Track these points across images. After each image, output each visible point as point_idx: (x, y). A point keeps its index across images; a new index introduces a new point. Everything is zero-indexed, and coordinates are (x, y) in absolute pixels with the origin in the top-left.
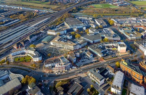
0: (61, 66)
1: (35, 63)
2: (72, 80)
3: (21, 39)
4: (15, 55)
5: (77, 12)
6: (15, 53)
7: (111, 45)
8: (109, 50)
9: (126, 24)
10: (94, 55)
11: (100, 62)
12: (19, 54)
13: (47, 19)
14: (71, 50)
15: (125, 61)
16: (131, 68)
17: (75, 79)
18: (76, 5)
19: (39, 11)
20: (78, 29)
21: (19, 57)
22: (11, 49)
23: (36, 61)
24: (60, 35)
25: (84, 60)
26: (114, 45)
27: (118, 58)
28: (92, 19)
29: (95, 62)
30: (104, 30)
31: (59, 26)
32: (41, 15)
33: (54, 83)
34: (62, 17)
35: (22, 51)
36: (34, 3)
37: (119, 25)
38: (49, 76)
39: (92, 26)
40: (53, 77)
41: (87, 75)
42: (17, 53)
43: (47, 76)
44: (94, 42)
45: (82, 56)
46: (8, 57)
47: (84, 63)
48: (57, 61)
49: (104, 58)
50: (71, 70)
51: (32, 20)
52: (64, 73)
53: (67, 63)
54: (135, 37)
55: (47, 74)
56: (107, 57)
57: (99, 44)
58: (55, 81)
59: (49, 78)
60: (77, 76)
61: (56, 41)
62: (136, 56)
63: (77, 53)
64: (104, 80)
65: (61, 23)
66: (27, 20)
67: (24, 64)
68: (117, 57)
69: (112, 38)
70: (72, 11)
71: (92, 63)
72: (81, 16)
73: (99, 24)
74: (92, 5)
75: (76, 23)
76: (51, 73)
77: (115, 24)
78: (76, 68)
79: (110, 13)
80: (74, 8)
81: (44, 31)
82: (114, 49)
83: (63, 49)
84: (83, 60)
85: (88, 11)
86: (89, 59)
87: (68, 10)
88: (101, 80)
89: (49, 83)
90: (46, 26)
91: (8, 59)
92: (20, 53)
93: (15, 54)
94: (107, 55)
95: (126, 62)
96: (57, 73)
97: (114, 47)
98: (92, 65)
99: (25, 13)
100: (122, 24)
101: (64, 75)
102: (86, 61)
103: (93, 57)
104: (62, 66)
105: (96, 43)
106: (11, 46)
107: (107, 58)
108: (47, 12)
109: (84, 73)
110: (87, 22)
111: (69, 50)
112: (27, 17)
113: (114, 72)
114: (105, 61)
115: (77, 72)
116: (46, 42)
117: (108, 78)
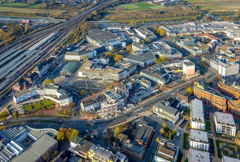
0: (111, 105)
1: (64, 107)
2: (133, 124)
3: (21, 74)
4: (22, 102)
5: (101, 18)
6: (22, 97)
7: (172, 65)
8: (171, 73)
9: (183, 33)
10: (153, 84)
11: (164, 92)
12: (29, 99)
13: (53, 34)
14: (115, 81)
15: (200, 84)
16: (210, 92)
17: (137, 121)
18: (93, 7)
19: (30, 22)
20: (114, 46)
21: (31, 103)
22: (9, 93)
23: (64, 105)
24: (90, 59)
25: (141, 92)
26: (176, 65)
27: (187, 82)
28: (129, 28)
29: (158, 92)
30: (154, 45)
31: (79, 45)
32: (39, 29)
33: (108, 132)
34: (80, 29)
35: (33, 93)
36: (13, 7)
37: (174, 35)
38: (95, 124)
39: (134, 40)
40: (103, 125)
41: (152, 113)
42: (26, 97)
43: (93, 124)
44: (145, 64)
45: (136, 87)
46: (10, 106)
47: (142, 97)
48: (101, 99)
49: (168, 85)
50: (127, 110)
51: (25, 38)
52: (117, 115)
53: (119, 99)
54: (201, 51)
55: (92, 122)
56: (171, 84)
57: (155, 66)
58: (108, 129)
59: (97, 127)
60: (139, 117)
61: (88, 68)
62: (209, 77)
63: (127, 82)
64: (178, 114)
65: (82, 40)
66: (15, 39)
67: (46, 113)
68: (184, 82)
69: (170, 56)
70: (92, 17)
71: (153, 95)
72: (111, 26)
73: (144, 37)
74: (121, 6)
75: (108, 36)
76: (98, 119)
77: (168, 34)
78: (132, 105)
79: (155, 17)
80: (93, 12)
81: (57, 56)
82: (177, 71)
83: (101, 81)
84: (138, 93)
85: (118, 16)
86: (146, 91)
87: (85, 16)
88: (175, 115)
89: (100, 134)
90: (56, 47)
91: (12, 109)
92: (30, 96)
93: (22, 100)
94: (170, 82)
95: (202, 85)
96: (106, 118)
97: (176, 68)
98: (154, 97)
99: (5, 26)
100: (177, 34)
101: (118, 118)
102: (143, 93)
103: (152, 86)
104: (113, 105)
105: (150, 65)
106: (7, 88)
107: (173, 85)
108: (47, 22)
109: (147, 111)
110: (122, 34)
111: (111, 82)
112: (13, 34)
113: (189, 102)
114: (170, 90)
115: (137, 111)
116: (68, 73)
117: (182, 112)
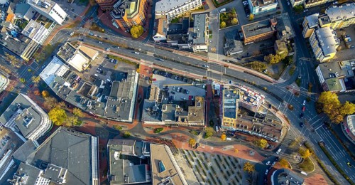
11: (152, 66)
17: (236, 61)
29: (162, 73)
33: (280, 76)
38: (282, 101)
40: (274, 91)
43: (285, 103)
55: (282, 110)
59: (284, 94)
68: (108, 57)
76: (272, 105)
78: (213, 83)
84: (180, 95)
89: (289, 82)
98: (174, 71)
109: (209, 62)
114: (142, 63)
115: (218, 73)
